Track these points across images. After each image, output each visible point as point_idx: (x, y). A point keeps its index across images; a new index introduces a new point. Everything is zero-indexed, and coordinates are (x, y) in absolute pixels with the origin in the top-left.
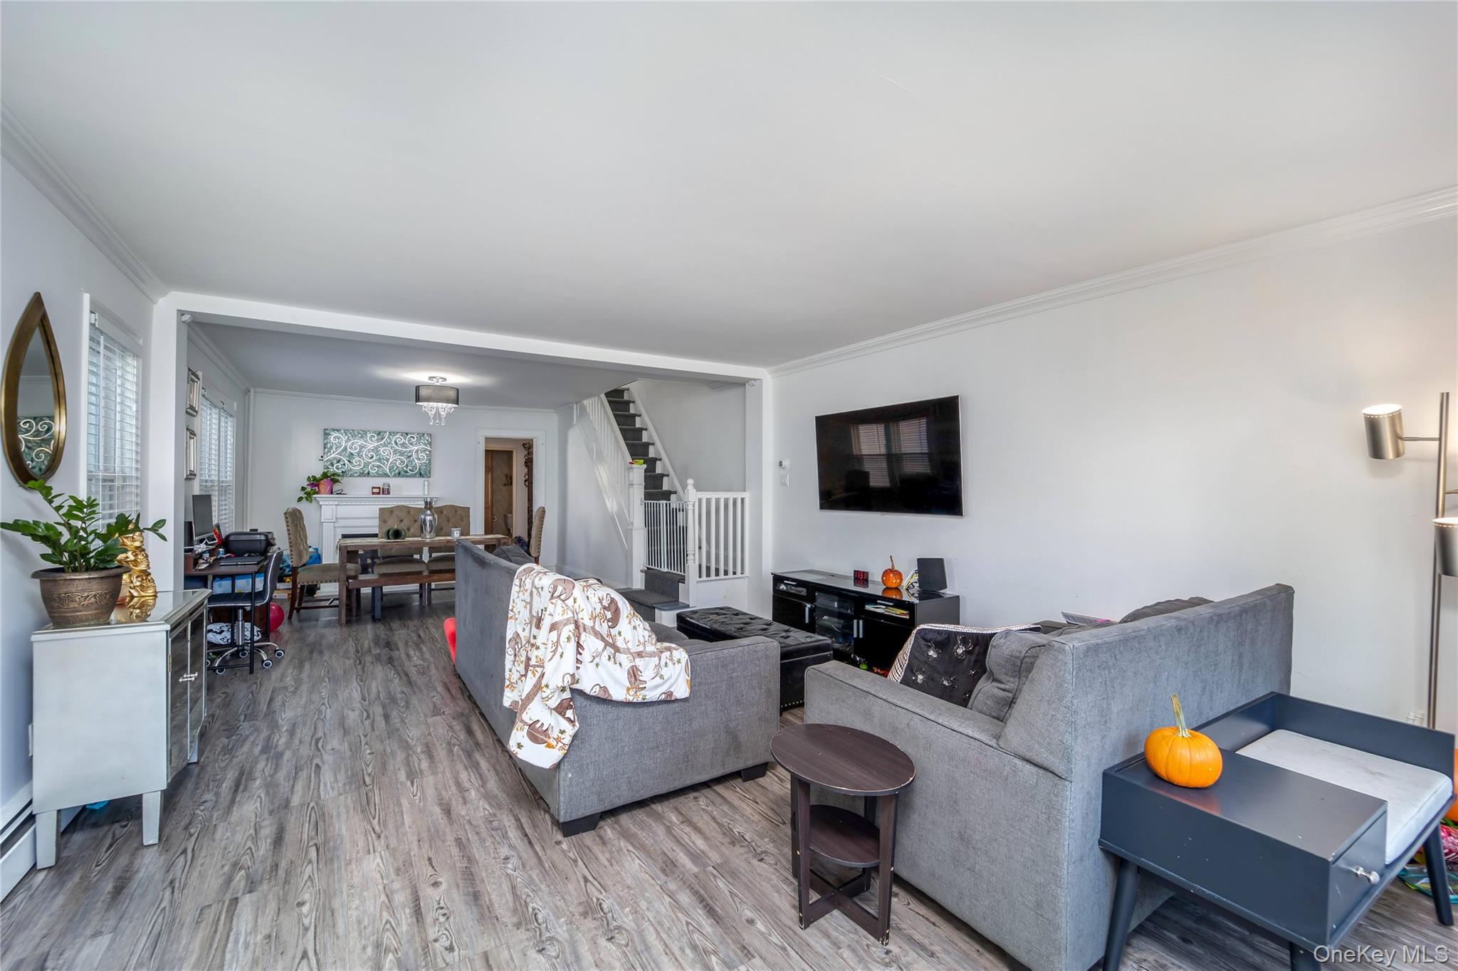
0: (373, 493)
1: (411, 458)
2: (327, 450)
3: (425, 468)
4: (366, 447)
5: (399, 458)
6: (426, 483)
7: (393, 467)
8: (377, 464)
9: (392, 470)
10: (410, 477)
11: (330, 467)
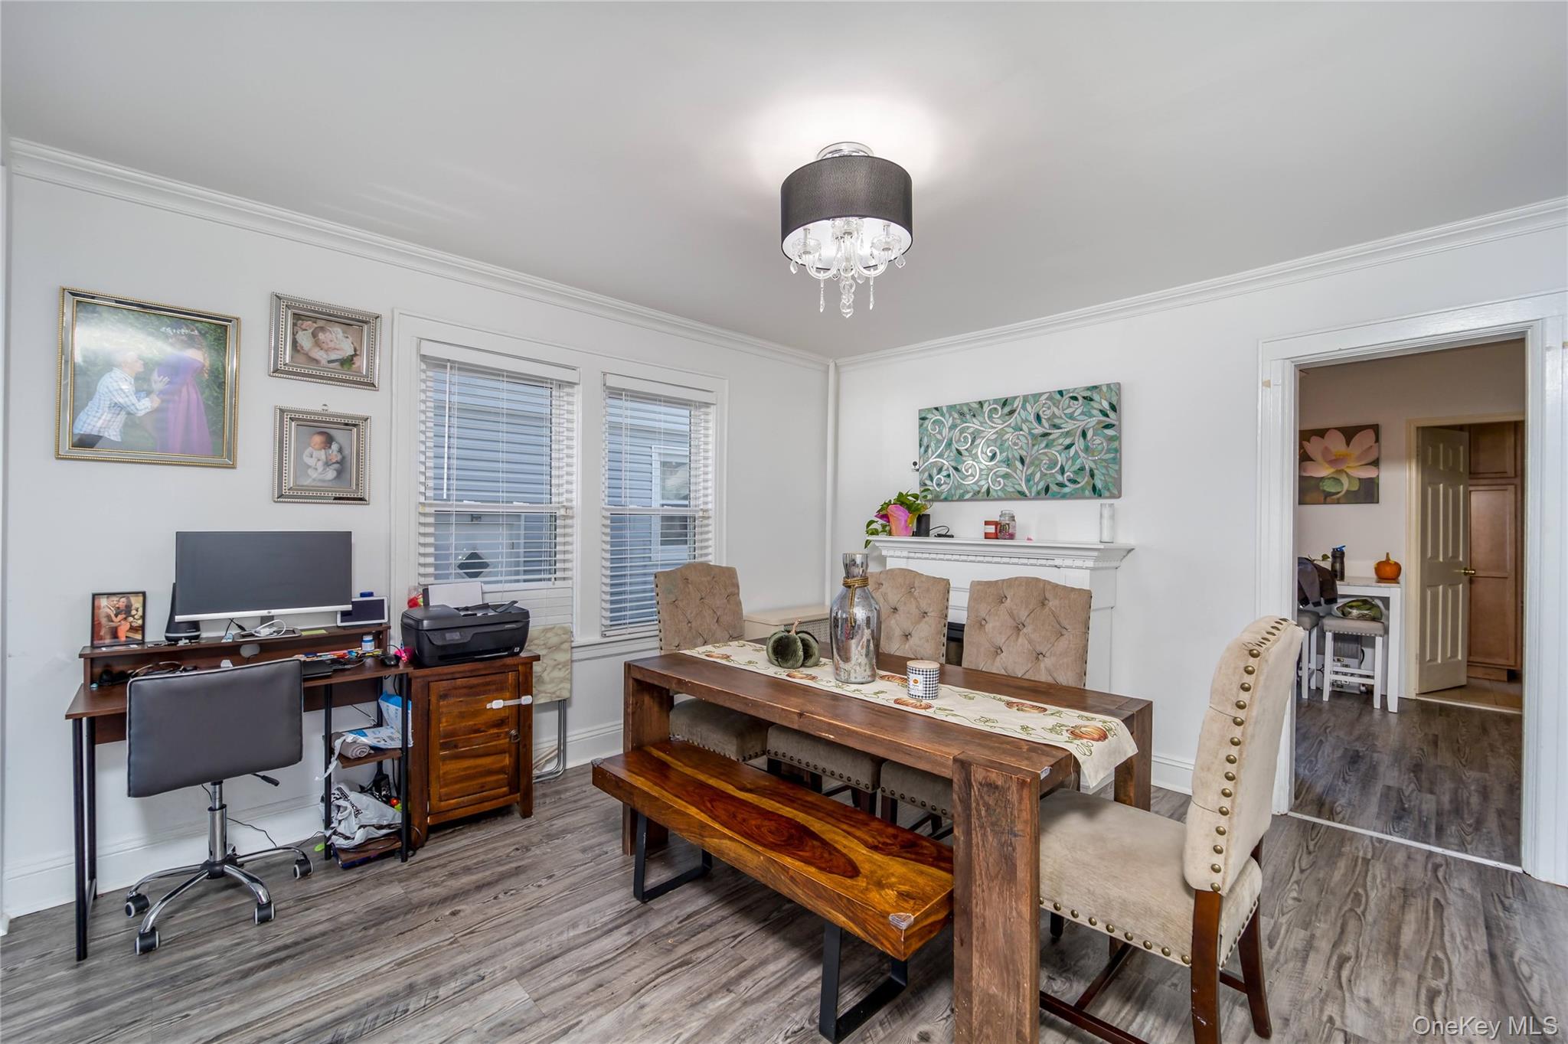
0: (987, 536)
1: (1072, 451)
2: (923, 449)
3: (1104, 471)
4: (982, 435)
5: (1045, 454)
6: (1106, 513)
7: (1033, 474)
8: (1004, 469)
9: (1032, 483)
10: (1069, 498)
11: (928, 482)
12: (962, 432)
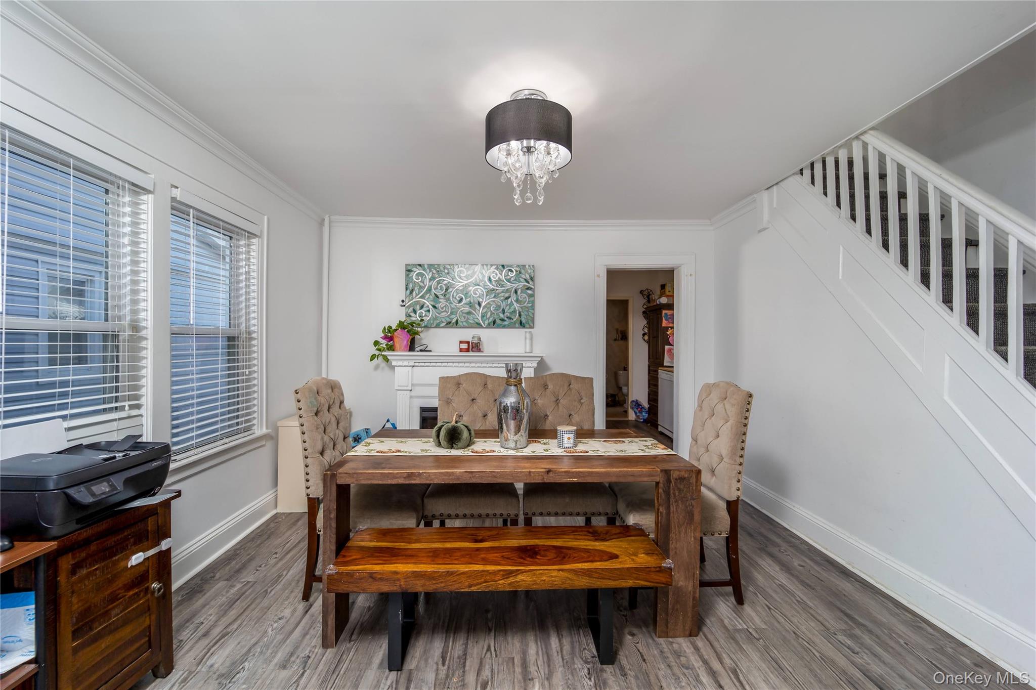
0: (461, 350)
1: (510, 300)
2: (408, 292)
3: (526, 313)
4: (453, 286)
5: (493, 301)
6: (528, 335)
7: (486, 312)
8: (467, 309)
9: (485, 318)
10: (507, 328)
11: (413, 315)
12: (439, 282)
